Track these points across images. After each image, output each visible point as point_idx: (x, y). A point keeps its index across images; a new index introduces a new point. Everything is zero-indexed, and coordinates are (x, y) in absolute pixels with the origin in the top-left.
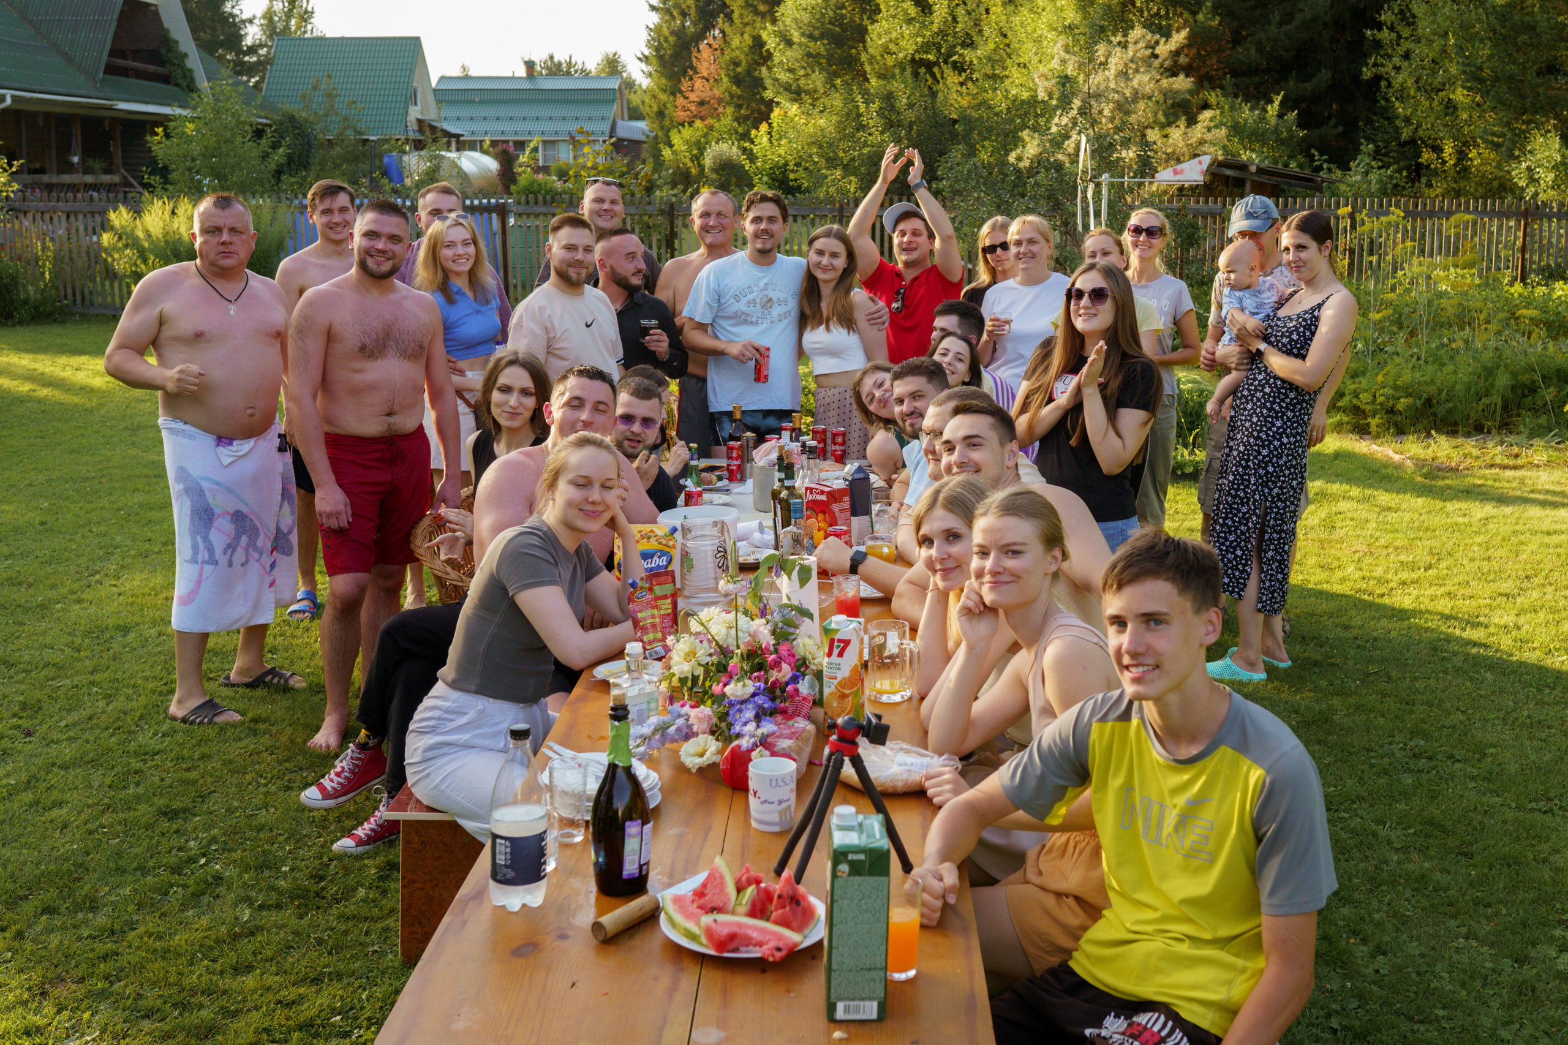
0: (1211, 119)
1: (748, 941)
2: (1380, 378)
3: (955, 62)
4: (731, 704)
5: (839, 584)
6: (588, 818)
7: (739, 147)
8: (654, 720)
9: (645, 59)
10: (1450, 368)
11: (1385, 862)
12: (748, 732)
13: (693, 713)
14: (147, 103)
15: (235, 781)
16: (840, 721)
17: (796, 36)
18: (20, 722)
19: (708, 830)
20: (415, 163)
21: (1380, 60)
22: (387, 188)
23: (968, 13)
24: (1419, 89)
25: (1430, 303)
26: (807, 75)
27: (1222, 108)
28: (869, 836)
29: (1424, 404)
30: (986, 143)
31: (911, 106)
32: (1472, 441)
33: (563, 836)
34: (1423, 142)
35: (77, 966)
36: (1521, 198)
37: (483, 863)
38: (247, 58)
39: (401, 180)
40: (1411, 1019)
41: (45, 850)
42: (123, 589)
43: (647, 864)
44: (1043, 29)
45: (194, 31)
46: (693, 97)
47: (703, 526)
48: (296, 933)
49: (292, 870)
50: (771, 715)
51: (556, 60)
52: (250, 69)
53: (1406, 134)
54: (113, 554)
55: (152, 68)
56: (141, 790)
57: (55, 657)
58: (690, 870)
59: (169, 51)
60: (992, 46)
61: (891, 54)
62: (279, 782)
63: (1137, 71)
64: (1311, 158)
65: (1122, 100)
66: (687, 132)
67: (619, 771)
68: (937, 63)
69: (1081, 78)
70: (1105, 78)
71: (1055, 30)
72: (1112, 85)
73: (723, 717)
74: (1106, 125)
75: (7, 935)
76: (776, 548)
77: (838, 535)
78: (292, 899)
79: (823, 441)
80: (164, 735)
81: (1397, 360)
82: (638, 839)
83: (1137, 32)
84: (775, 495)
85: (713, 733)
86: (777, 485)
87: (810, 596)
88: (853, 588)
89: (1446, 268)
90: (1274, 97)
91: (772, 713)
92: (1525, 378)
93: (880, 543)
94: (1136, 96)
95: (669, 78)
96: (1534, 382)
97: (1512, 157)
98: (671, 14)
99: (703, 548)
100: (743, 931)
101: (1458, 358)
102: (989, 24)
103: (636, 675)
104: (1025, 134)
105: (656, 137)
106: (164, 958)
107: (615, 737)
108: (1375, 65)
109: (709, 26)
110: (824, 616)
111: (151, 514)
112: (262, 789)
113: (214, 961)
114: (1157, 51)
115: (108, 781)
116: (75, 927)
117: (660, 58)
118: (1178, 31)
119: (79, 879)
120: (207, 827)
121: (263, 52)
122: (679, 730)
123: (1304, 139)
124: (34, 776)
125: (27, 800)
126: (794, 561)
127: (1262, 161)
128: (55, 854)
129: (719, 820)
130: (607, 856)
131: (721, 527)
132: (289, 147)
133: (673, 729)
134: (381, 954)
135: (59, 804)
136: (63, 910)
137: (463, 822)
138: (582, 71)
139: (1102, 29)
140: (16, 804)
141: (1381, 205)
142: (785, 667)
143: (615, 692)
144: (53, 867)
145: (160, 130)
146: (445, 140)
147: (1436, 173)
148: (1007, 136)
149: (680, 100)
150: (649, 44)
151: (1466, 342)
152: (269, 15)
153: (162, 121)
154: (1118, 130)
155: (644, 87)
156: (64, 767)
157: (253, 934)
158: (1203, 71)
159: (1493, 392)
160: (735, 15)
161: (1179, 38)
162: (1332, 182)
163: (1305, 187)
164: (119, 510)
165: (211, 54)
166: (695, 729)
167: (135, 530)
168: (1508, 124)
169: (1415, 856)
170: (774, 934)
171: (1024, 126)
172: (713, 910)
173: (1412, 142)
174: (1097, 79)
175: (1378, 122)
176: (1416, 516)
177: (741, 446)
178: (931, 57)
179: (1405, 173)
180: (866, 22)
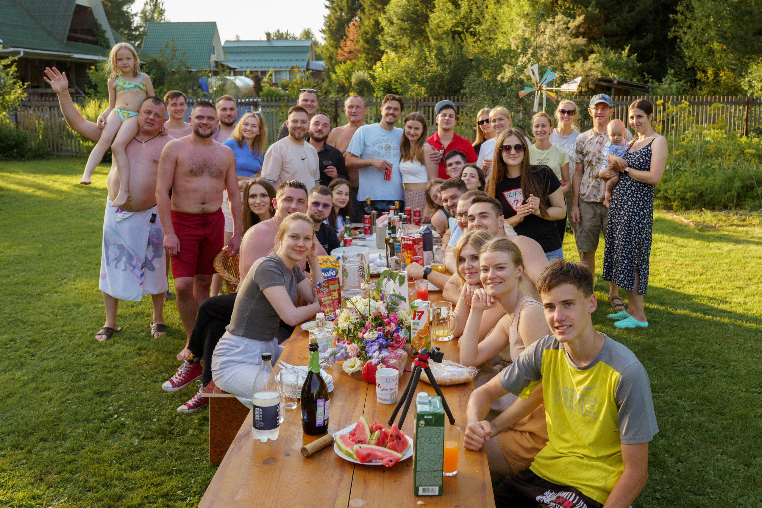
0: (595, 58)
1: (376, 457)
2: (678, 183)
3: (471, 32)
4: (367, 343)
5: (418, 284)
6: (299, 397)
7: (368, 73)
8: (330, 350)
9: (323, 31)
10: (711, 178)
11: (682, 417)
12: (375, 356)
13: (349, 347)
14: (87, 54)
15: (130, 378)
16: (419, 351)
17: (395, 20)
18: (29, 350)
19: (356, 403)
20: (214, 82)
21: (677, 29)
22: (201, 94)
23: (478, 8)
24: (695, 43)
25: (701, 147)
26: (400, 39)
27: (600, 53)
28: (434, 407)
29: (699, 196)
30: (487, 70)
31: (451, 53)
32: (723, 213)
33: (287, 406)
34: (698, 68)
35: (56, 466)
36: (746, 95)
37: (249, 419)
38: (134, 33)
39: (207, 90)
40: (695, 494)
41: (41, 411)
42: (77, 286)
43: (327, 419)
44: (514, 15)
45: (109, 20)
46: (346, 49)
47: (353, 256)
48: (160, 451)
49: (158, 421)
50: (386, 348)
51: (281, 32)
52: (136, 38)
53: (689, 65)
54: (72, 269)
55: (89, 38)
56: (86, 382)
57: (46, 319)
58: (348, 423)
59: (98, 29)
60: (489, 24)
61: (440, 28)
62: (151, 379)
63: (559, 35)
64: (644, 77)
65: (552, 49)
66: (343, 66)
67: (314, 375)
68: (462, 32)
69: (532, 39)
70: (544, 39)
71: (519, 16)
72: (547, 42)
73: (363, 348)
74: (544, 61)
75: (24, 451)
76: (388, 266)
77: (417, 261)
78: (158, 434)
79: (410, 215)
80: (97, 356)
81: (686, 174)
82: (323, 408)
83: (559, 17)
84: (387, 241)
85: (358, 356)
86: (388, 236)
87: (404, 290)
88: (425, 286)
89: (709, 130)
90: (625, 47)
91: (387, 347)
92: (748, 183)
93: (437, 264)
94: (559, 47)
95: (334, 40)
96: (752, 184)
97: (741, 75)
98: (335, 10)
99: (352, 267)
100: (374, 452)
101: (715, 173)
102: (488, 13)
103: (321, 328)
104: (505, 66)
105: (328, 69)
106: (98, 463)
107: (312, 359)
108: (674, 31)
109: (353, 16)
110: (411, 300)
111: (90, 250)
112: (144, 382)
113: (121, 464)
114: (569, 25)
115: (71, 378)
116: (55, 447)
117: (330, 31)
118: (579, 15)
119: (57, 425)
120: (118, 400)
121: (141, 29)
122: (342, 355)
123: (640, 67)
124: (36, 376)
125: (33, 387)
126: (397, 273)
127: (620, 78)
128: (46, 413)
129: (361, 399)
130: (308, 416)
131: (361, 257)
132: (154, 74)
133: (339, 354)
134: (200, 461)
135: (48, 389)
136: (50, 439)
137: (238, 398)
138: (293, 37)
139: (543, 15)
140: (28, 389)
141: (677, 99)
142: (393, 324)
143: (312, 337)
144: (45, 419)
145: (93, 67)
146: (228, 71)
147: (704, 83)
148: (496, 67)
149: (340, 51)
150: (325, 25)
151: (720, 165)
152: (144, 12)
153: (94, 63)
154: (550, 64)
155: (323, 45)
156: (50, 371)
157: (139, 451)
158: (591, 35)
159: (733, 189)
160: (366, 10)
161: (580, 19)
162: (654, 88)
163: (641, 91)
164: (75, 248)
165: (117, 31)
166: (350, 354)
167: (83, 258)
168: (739, 60)
169: (696, 414)
170: (389, 453)
171: (505, 62)
172: (359, 442)
173: (692, 68)
174: (540, 39)
175: (676, 59)
176: (695, 250)
177: (370, 218)
178: (460, 29)
179: (689, 84)
180: (429, 13)
